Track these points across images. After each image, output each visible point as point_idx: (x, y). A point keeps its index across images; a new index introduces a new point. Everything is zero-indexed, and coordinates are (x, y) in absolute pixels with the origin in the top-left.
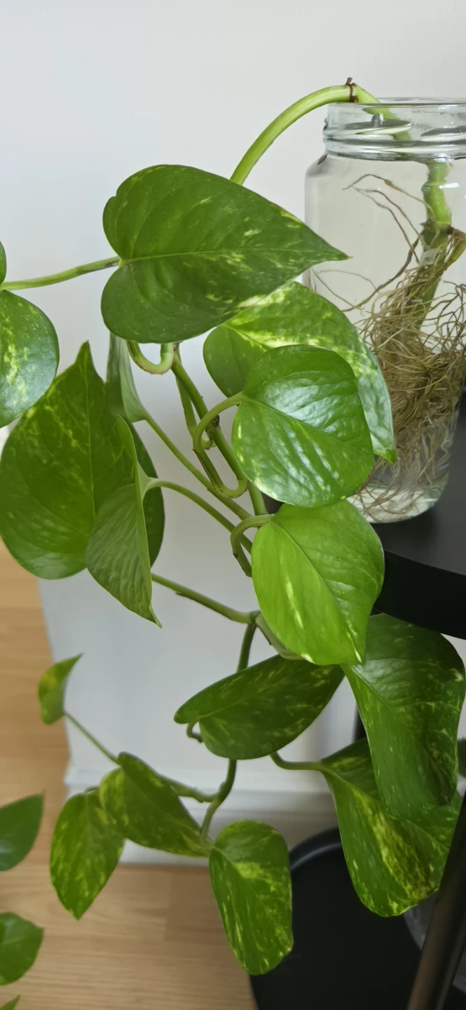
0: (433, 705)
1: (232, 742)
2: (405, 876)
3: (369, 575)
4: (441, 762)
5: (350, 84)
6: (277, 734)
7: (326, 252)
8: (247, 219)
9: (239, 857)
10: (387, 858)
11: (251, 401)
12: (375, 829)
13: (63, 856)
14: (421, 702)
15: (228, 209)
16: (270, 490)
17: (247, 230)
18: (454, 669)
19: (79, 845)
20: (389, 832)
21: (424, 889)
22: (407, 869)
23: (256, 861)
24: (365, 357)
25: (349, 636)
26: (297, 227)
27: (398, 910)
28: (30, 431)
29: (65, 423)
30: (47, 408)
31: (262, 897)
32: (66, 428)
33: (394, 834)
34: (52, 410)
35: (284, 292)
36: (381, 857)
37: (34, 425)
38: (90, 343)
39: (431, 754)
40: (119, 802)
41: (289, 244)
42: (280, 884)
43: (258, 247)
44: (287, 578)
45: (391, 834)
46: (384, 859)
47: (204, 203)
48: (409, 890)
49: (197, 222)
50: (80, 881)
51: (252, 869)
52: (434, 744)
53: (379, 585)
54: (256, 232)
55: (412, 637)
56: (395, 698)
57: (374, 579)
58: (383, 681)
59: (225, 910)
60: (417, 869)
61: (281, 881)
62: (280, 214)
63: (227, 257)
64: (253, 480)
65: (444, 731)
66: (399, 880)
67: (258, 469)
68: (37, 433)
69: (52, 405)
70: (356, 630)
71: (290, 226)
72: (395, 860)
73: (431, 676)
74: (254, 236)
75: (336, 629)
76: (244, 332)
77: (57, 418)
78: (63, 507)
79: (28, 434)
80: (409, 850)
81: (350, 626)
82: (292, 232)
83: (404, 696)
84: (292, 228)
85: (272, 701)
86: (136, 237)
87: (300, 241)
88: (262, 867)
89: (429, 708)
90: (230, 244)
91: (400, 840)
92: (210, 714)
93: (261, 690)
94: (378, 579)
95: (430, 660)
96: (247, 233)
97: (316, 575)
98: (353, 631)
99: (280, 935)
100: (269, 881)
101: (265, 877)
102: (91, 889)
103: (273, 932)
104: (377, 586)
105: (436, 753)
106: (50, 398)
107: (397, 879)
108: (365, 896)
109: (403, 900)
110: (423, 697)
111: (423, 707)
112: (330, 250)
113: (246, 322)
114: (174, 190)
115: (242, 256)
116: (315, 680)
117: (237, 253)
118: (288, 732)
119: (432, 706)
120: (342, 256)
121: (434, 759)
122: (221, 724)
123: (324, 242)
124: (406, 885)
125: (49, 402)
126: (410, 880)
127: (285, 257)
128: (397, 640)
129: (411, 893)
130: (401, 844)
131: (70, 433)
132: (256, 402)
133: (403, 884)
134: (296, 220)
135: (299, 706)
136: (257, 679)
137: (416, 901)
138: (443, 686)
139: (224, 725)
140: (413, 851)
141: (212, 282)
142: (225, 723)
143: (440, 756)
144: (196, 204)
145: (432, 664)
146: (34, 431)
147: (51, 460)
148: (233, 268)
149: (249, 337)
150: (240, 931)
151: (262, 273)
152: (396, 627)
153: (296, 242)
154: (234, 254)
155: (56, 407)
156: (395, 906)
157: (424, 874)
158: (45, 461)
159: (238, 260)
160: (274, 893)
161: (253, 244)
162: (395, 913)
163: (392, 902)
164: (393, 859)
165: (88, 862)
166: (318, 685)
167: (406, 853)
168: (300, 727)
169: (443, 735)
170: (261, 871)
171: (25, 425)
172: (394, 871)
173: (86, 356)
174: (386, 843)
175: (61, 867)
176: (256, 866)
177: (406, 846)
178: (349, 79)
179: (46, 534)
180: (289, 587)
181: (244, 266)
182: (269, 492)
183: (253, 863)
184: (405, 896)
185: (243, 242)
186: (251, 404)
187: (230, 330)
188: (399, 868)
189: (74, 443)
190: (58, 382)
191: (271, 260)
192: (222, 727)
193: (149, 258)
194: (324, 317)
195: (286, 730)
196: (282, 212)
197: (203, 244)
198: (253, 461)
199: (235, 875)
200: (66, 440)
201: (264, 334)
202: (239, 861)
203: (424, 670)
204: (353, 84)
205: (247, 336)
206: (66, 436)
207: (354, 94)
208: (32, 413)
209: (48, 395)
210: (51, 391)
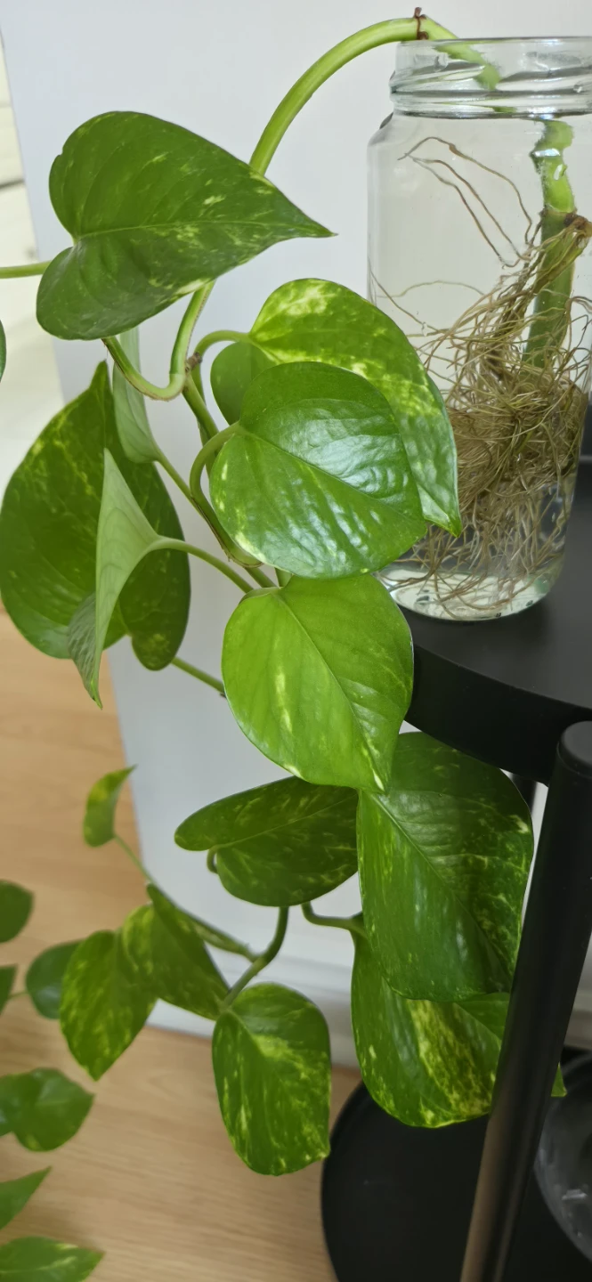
0: (486, 860)
1: (255, 882)
2: (452, 1081)
3: (394, 676)
4: (494, 937)
5: (418, 17)
6: (311, 880)
7: (302, 226)
8: (209, 182)
9: (260, 1028)
10: (427, 1054)
11: (248, 433)
12: (414, 1015)
13: (77, 1001)
14: (468, 854)
15: (186, 169)
16: (257, 549)
17: (208, 197)
18: (515, 816)
19: (100, 992)
20: (435, 1022)
21: (478, 1102)
22: (455, 1073)
23: (284, 1038)
24: (426, 390)
25: (366, 753)
26: (269, 192)
27: (434, 1121)
28: (37, 471)
29: (78, 464)
30: (58, 443)
31: (287, 1083)
32: (80, 470)
33: (442, 1026)
34: (64, 447)
35: (326, 299)
36: (418, 1050)
37: (42, 463)
38: (107, 363)
39: (480, 924)
40: (144, 946)
41: (256, 215)
42: (315, 1072)
43: (219, 219)
44: (280, 668)
45: (438, 1025)
46: (422, 1054)
47: (157, 161)
48: (455, 1100)
49: (148, 187)
50: (99, 1035)
51: (277, 1046)
52: (485, 911)
53: (408, 691)
54: (219, 199)
55: (457, 766)
56: (433, 844)
57: (401, 683)
58: (416, 819)
59: (226, 1087)
60: (471, 1076)
61: (316, 1068)
62: (249, 175)
63: (180, 231)
64: (234, 533)
65: (502, 897)
66: (442, 1084)
67: (242, 522)
68: (45, 475)
69: (62, 439)
70: (377, 747)
71: (260, 191)
72: (439, 1059)
73: (482, 822)
74: (216, 204)
75: (345, 741)
76: (271, 351)
77: (68, 457)
78: (77, 570)
79: (35, 475)
80: (461, 1050)
81: (369, 741)
82: (262, 199)
83: (443, 843)
84: (262, 194)
85: (306, 837)
86: (82, 207)
87: (271, 211)
88: (291, 1046)
89: (480, 862)
90: (186, 215)
91: (450, 1034)
92: (231, 844)
93: (292, 821)
94: (407, 683)
95: (482, 799)
96: (208, 201)
97: (325, 670)
98: (372, 748)
99: (310, 1134)
100: (300, 1066)
101: (295, 1060)
102: (113, 1047)
103: (300, 1128)
104: (406, 691)
105: (487, 924)
106: (61, 431)
107: (438, 1083)
108: (381, 1094)
109: (444, 1111)
110: (471, 848)
111: (470, 861)
112: (307, 224)
113: (274, 336)
114: (123, 144)
115: (196, 230)
117: (192, 227)
118: (326, 878)
119: (483, 862)
120: (323, 232)
121: (484, 931)
122: (243, 857)
123: (299, 211)
124: (451, 1092)
125: (59, 435)
126: (458, 1088)
127: (248, 232)
128: (438, 768)
129: (457, 1105)
130: (451, 1041)
131: (85, 477)
132: (253, 435)
133: (446, 1090)
134: (269, 184)
135: (341, 847)
136: (284, 805)
137: (465, 1116)
138: (500, 837)
139: (247, 861)
140: (467, 1053)
141: (156, 262)
142: (248, 857)
143: (493, 929)
144: (149, 162)
145: (484, 806)
146: (41, 470)
147: (61, 510)
148: (183, 244)
149: (276, 357)
150: (247, 1118)
151: (213, 251)
152: (436, 751)
153: (265, 213)
154: (188, 228)
155: (68, 442)
156: (429, 1115)
157: (481, 1083)
158: (54, 510)
159: (191, 235)
160: (305, 1082)
161: (214, 215)
162: (428, 1124)
163: (426, 1110)
164: (435, 1056)
165: (111, 1014)
167: (457, 1052)
168: (342, 874)
169: (499, 902)
170: (289, 1052)
171: (31, 463)
172: (435, 1073)
173: (103, 381)
174: (427, 1034)
175: (73, 1013)
176: (284, 1044)
177: (457, 1043)
178: (418, 10)
179: (57, 602)
180: (281, 681)
181: (195, 242)
182: (255, 552)
183: (278, 1039)
184: (448, 1106)
185: (202, 213)
186: (247, 439)
187: (253, 347)
188: (443, 1069)
189: (88, 490)
190: (69, 411)
191: (230, 235)
192: (244, 863)
193: (96, 234)
194: (375, 335)
195: (324, 877)
196: (251, 173)
197: (155, 215)
198: (238, 511)
199: (252, 1050)
200: (79, 485)
201: (295, 354)
202: (260, 1033)
203: (474, 812)
204: (423, 17)
205: (273, 355)
206: (80, 480)
207: (422, 30)
208: (39, 447)
209: (59, 427)
210: (61, 422)
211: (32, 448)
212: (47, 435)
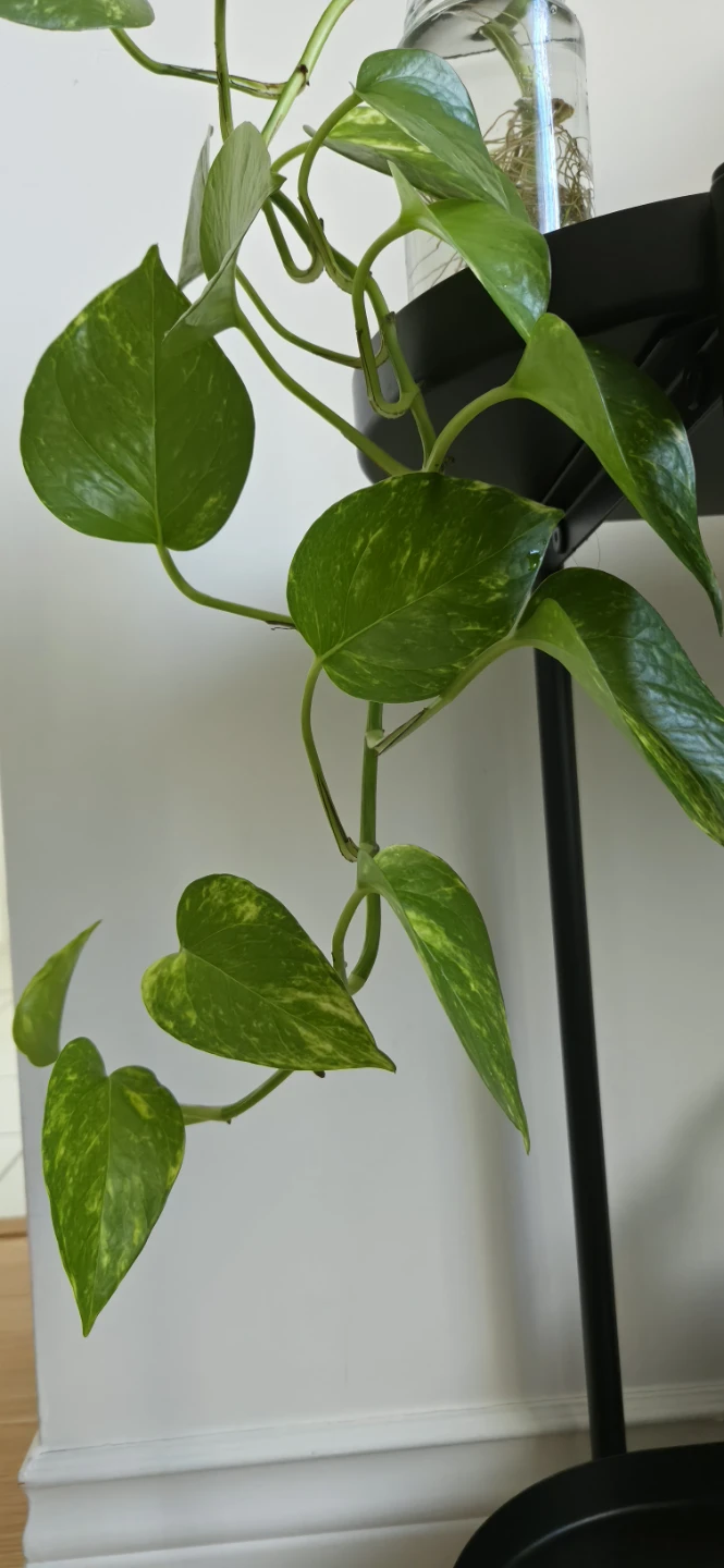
0: (655, 465)
13: (67, 1133)
14: (635, 454)
18: (668, 421)
19: (95, 1139)
28: (78, 344)
29: (123, 336)
30: (102, 317)
32: (124, 341)
34: (108, 320)
37: (83, 333)
38: (159, 246)
39: (667, 527)
40: (179, 993)
42: (485, 989)
51: (433, 928)
52: (668, 517)
53: (547, 278)
55: (602, 368)
61: (485, 984)
65: (678, 511)
68: (86, 345)
69: (108, 313)
73: (640, 422)
77: (113, 330)
78: (113, 445)
79: (75, 345)
85: (428, 620)
89: (649, 467)
94: (544, 267)
95: (634, 401)
100: (466, 971)
101: (458, 958)
104: (544, 280)
106: (106, 305)
110: (636, 447)
111: (639, 462)
116: (488, 593)
119: (651, 464)
125: (104, 309)
131: (129, 348)
138: (659, 439)
145: (638, 408)
146: (82, 341)
155: (113, 315)
158: (93, 380)
160: (477, 998)
166: (492, 599)
170: (449, 945)
171: (71, 333)
173: (154, 261)
176: (440, 930)
183: (432, 921)
189: (133, 361)
190: (117, 287)
200: (123, 358)
203: (629, 413)
206: (123, 352)
208: (82, 320)
209: (104, 301)
210: (107, 297)
211: (76, 319)
212: (92, 308)
